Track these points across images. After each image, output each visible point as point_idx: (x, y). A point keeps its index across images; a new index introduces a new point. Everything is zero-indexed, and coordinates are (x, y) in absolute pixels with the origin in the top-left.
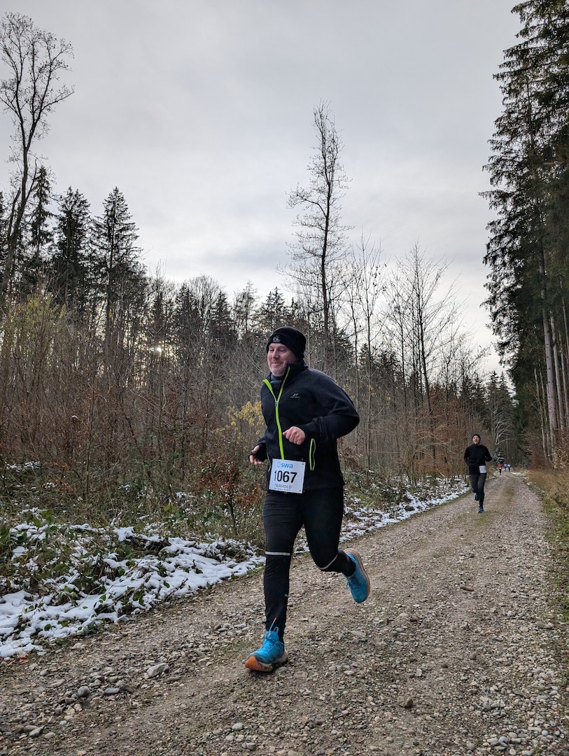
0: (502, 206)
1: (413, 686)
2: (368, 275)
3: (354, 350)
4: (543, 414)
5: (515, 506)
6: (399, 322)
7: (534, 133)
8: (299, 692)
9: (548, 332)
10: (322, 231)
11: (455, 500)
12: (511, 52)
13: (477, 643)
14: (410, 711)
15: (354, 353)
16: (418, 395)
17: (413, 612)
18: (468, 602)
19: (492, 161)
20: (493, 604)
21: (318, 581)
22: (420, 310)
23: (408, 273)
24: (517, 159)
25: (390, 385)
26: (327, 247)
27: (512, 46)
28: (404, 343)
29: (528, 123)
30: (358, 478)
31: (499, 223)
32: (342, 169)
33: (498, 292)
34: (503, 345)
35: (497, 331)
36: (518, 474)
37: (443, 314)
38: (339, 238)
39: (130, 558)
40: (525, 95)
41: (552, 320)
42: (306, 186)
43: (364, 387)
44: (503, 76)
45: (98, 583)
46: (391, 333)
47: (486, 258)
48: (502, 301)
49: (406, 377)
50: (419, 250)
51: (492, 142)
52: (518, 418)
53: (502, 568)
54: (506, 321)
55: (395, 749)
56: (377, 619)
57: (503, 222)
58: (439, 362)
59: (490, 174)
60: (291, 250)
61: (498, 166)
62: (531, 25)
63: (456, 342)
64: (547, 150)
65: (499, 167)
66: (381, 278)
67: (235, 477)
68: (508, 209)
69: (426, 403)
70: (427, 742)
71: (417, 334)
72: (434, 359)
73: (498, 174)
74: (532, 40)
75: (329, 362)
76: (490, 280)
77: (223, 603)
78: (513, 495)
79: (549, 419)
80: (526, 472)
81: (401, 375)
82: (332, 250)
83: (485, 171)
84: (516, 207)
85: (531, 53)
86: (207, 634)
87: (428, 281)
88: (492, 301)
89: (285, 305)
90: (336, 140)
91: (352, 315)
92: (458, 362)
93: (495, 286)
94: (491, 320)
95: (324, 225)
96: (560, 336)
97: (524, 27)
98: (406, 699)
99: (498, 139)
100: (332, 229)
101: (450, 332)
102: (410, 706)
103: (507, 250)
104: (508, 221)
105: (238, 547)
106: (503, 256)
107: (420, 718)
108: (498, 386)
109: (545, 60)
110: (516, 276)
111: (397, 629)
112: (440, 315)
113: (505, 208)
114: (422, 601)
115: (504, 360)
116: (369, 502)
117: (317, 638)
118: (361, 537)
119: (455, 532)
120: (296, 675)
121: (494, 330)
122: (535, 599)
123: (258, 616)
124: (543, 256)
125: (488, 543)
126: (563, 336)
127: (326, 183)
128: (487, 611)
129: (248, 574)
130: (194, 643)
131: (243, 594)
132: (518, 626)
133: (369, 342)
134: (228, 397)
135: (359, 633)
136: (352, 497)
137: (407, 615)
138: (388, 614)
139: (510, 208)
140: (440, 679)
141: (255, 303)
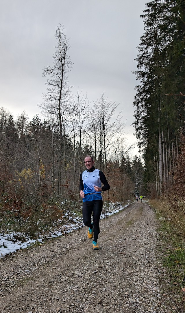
0: (142, 79)
1: (101, 294)
2: (80, 110)
3: (73, 144)
4: (157, 175)
5: (143, 216)
6: (94, 132)
7: (158, 45)
8: (55, 298)
9: (161, 138)
10: (59, 88)
11: (117, 213)
12: (149, 5)
14: (101, 305)
15: (73, 146)
16: (102, 165)
17: (100, 264)
18: (123, 258)
19: (138, 57)
20: (134, 260)
21: (59, 251)
22: (104, 127)
23: (99, 109)
24: (150, 57)
26: (62, 95)
28: (96, 142)
29: (155, 39)
31: (141, 86)
32: (69, 58)
33: (139, 119)
34: (140, 144)
35: (138, 137)
36: (145, 201)
37: (114, 128)
38: (67, 92)
40: (155, 26)
41: (162, 132)
42: (52, 66)
43: (78, 162)
46: (90, 137)
47: (134, 103)
48: (141, 123)
50: (105, 98)
51: (139, 48)
52: (146, 176)
53: (138, 244)
54: (142, 132)
56: (85, 267)
57: (142, 86)
58: (112, 151)
59: (137, 63)
63: (120, 142)
64: (164, 53)
65: (141, 60)
66: (87, 111)
69: (106, 169)
71: (102, 138)
72: (109, 149)
73: (141, 63)
76: (136, 113)
77: (17, 261)
78: (143, 211)
79: (159, 177)
80: (148, 200)
81: (95, 156)
83: (135, 62)
84: (148, 79)
85: (158, 6)
86: (12, 275)
87: (108, 113)
88: (136, 123)
90: (66, 44)
91: (73, 128)
92: (120, 151)
93: (138, 116)
94: (136, 132)
95: (60, 85)
96: (166, 139)
98: (99, 300)
99: (142, 46)
100: (64, 87)
101: (117, 137)
102: (100, 303)
103: (144, 99)
104: (144, 86)
106: (142, 102)
107: (104, 307)
108: (138, 162)
110: (147, 112)
111: (94, 271)
112: (112, 129)
113: (144, 80)
114: (104, 259)
115: (141, 150)
116: (80, 214)
117: (60, 275)
118: (76, 231)
119: (118, 228)
120: (53, 291)
121: (137, 136)
122: (151, 258)
123: (34, 267)
124: (160, 102)
125: (132, 233)
126: (167, 140)
127: (61, 65)
128: (131, 263)
129: (27, 248)
130: (7, 279)
131: (26, 257)
132: (144, 269)
133: (80, 141)
134: (15, 166)
135: (78, 273)
136: (72, 212)
137: (98, 265)
138: (90, 265)
139: (146, 80)
140: (112, 291)
141: (27, 121)
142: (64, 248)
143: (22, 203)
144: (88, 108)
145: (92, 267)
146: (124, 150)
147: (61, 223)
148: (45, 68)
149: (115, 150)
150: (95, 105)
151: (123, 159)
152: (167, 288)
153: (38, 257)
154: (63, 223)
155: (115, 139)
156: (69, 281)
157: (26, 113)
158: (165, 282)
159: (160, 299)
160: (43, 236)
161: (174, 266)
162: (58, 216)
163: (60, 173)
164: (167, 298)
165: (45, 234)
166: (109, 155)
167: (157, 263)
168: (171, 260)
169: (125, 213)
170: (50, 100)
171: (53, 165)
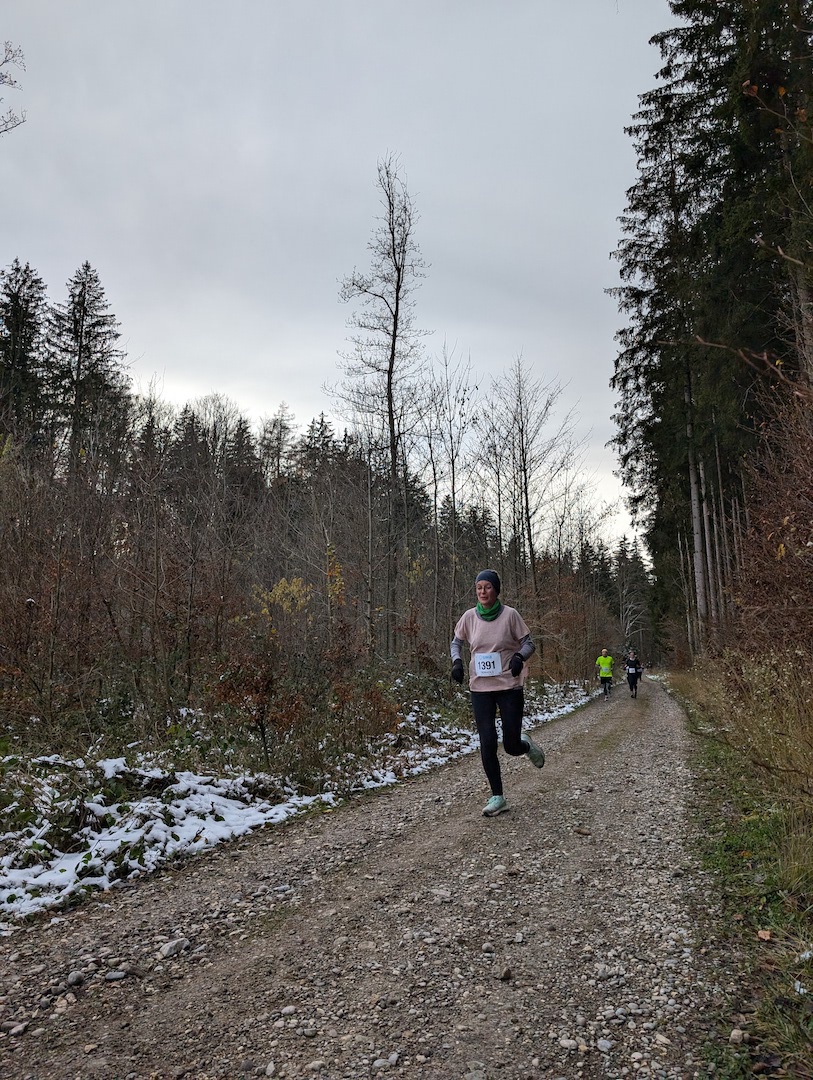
1: (511, 953)
2: (452, 401)
3: (433, 503)
4: (689, 595)
5: (649, 723)
6: (495, 467)
7: (678, 210)
8: (366, 967)
9: (696, 483)
10: (388, 336)
11: (570, 715)
12: (649, 98)
13: (593, 900)
14: (508, 983)
15: (432, 509)
16: (520, 567)
17: (511, 864)
18: (581, 846)
19: (623, 247)
20: (615, 851)
21: (385, 827)
22: (523, 450)
23: (508, 398)
24: (656, 246)
25: (482, 554)
26: (396, 359)
27: (650, 90)
28: (501, 496)
29: (669, 196)
30: (437, 685)
31: (632, 332)
32: (417, 249)
33: (630, 426)
34: (635, 501)
35: (628, 481)
36: (653, 678)
37: (555, 456)
38: (412, 347)
39: (121, 802)
40: (668, 158)
41: (701, 467)
42: (367, 273)
43: (446, 557)
44: (637, 131)
45: (79, 837)
46: (484, 482)
47: (613, 379)
48: (635, 439)
49: (503, 543)
50: (523, 367)
51: (623, 220)
52: (655, 600)
53: (629, 804)
54: (640, 466)
55: (489, 1028)
56: (465, 874)
57: (636, 331)
58: (549, 524)
59: (620, 264)
60: (344, 362)
61: (630, 254)
62: (675, 62)
63: (572, 495)
65: (632, 255)
66: (471, 405)
67: (268, 686)
68: (643, 313)
69: (531, 580)
70: (528, 1019)
71: (519, 484)
72: (543, 519)
73: (631, 265)
74: (676, 83)
75: (397, 522)
76: (619, 410)
77: (255, 860)
78: (647, 706)
79: (696, 602)
80: (666, 675)
81: (497, 539)
82: (402, 364)
83: (613, 260)
84: (655, 311)
85: (674, 101)
86: (237, 900)
87: (536, 409)
88: (622, 439)
89: (335, 438)
90: (408, 207)
91: (429, 456)
92: (574, 522)
93: (626, 418)
94: (621, 466)
95: (391, 328)
96: (712, 489)
97: (666, 65)
98: (502, 968)
99: (631, 216)
100: (402, 334)
101: (564, 482)
102: (507, 978)
103: (642, 370)
104: (643, 330)
105: (272, 783)
106: (637, 378)
107: (519, 991)
108: (629, 556)
109: (694, 112)
110: (655, 406)
111: (492, 885)
112: (549, 459)
113: (639, 312)
114: (523, 849)
115: (637, 520)
116: (453, 718)
117: (387, 900)
118: (442, 767)
119: (569, 758)
120: (361, 946)
121: (624, 479)
122: (668, 843)
123: (306, 876)
124: (689, 379)
125: (612, 772)
126: (716, 489)
127: (394, 269)
128: (607, 860)
129: (288, 820)
130: (220, 913)
131: (282, 847)
132: (646, 877)
133: (454, 494)
134: (252, 571)
135: (441, 892)
136: (429, 712)
137: (504, 867)
138: (480, 868)
139: (646, 311)
140: (545, 944)
141: (291, 435)
142: (401, 820)
143: (271, 682)
144: (474, 396)
145: (487, 872)
146: (587, 522)
147: (394, 746)
148: (347, 279)
149: (561, 520)
150: (496, 386)
151: (586, 548)
152: (712, 931)
153: (318, 848)
154: (400, 744)
155: (556, 487)
156: (411, 916)
157: (289, 411)
158: (708, 915)
159: (691, 965)
160: (336, 784)
161: (735, 867)
162: (386, 722)
163: (394, 593)
164: (711, 961)
165: (343, 777)
166: (541, 535)
167: (687, 860)
168: (729, 848)
169: (593, 715)
170: (359, 371)
171: (372, 567)
